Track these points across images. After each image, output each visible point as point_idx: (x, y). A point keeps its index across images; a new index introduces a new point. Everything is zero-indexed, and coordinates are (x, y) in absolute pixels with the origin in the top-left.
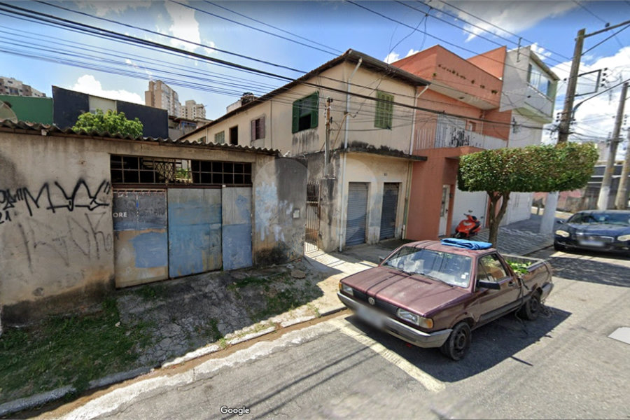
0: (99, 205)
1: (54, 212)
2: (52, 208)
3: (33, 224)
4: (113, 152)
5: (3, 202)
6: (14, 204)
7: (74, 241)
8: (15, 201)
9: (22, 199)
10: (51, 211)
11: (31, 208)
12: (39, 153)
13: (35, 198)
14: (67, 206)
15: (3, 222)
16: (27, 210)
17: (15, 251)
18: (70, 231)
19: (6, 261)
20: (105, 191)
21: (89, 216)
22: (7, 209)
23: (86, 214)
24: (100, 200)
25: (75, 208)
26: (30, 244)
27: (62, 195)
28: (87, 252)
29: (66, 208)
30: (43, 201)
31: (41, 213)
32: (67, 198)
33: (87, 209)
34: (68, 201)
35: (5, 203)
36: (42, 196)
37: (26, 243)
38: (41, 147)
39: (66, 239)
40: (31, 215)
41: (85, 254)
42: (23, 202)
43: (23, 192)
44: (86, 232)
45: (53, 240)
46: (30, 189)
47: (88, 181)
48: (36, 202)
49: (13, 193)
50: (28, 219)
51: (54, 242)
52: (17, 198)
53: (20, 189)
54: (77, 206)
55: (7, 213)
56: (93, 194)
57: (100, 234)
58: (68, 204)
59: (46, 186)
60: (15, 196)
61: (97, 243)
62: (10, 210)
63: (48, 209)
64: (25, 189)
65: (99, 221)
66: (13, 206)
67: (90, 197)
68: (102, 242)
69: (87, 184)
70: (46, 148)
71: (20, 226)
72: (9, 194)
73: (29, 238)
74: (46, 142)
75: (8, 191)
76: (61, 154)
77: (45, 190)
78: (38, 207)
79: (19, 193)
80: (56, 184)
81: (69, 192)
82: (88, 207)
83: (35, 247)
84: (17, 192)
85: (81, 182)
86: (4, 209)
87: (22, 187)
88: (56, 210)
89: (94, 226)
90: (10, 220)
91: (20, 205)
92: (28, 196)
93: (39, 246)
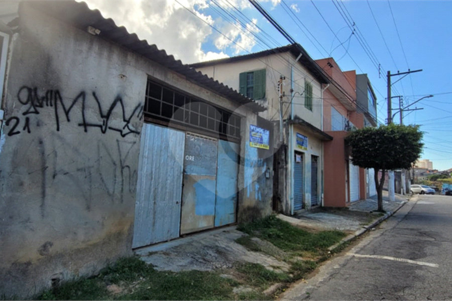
0: (132, 131)
1: (86, 131)
2: (85, 125)
3: (58, 143)
4: (150, 74)
5: (25, 104)
6: (39, 109)
7: (101, 174)
8: (41, 106)
9: (51, 105)
10: (82, 128)
11: (60, 119)
12: (81, 51)
13: (67, 107)
14: (101, 126)
15: (18, 132)
16: (55, 122)
17: (26, 180)
18: (98, 160)
19: (10, 194)
20: (138, 116)
21: (120, 143)
22: (28, 115)
23: (118, 141)
24: (133, 126)
25: (108, 130)
26: (49, 173)
27: (98, 112)
28: (111, 191)
29: (99, 129)
30: (76, 113)
31: (70, 131)
32: (102, 116)
33: (119, 133)
34: (102, 120)
35: (28, 105)
36: (75, 107)
37: (44, 169)
38: (85, 47)
39: (92, 170)
40: (58, 129)
41: (110, 195)
42: (51, 110)
43: (54, 96)
44: (114, 164)
45: (78, 170)
46: (64, 94)
47: (125, 99)
48: (67, 113)
49: (41, 94)
50: (53, 133)
51: (80, 173)
52: (45, 103)
53: (51, 91)
54: (110, 128)
55: (27, 120)
56: (127, 117)
57: (127, 168)
58: (102, 123)
59: (82, 94)
60: (43, 98)
61: (123, 180)
62: (32, 116)
63: (80, 125)
64: (58, 92)
65: (128, 152)
66: (37, 112)
67: (125, 120)
68: (128, 179)
69: (124, 103)
70: (90, 48)
71: (41, 142)
72: (36, 94)
73: (49, 164)
74: (91, 42)
75: (36, 89)
76: (104, 61)
77: (80, 100)
78: (69, 120)
79: (49, 95)
80: (94, 94)
81: (105, 108)
82: (121, 131)
83: (54, 177)
84: (47, 93)
85: (119, 99)
86: (24, 114)
87: (54, 89)
88: (89, 128)
89: (123, 157)
90: (29, 132)
91: (47, 113)
92: (59, 102)
93: (60, 177)
